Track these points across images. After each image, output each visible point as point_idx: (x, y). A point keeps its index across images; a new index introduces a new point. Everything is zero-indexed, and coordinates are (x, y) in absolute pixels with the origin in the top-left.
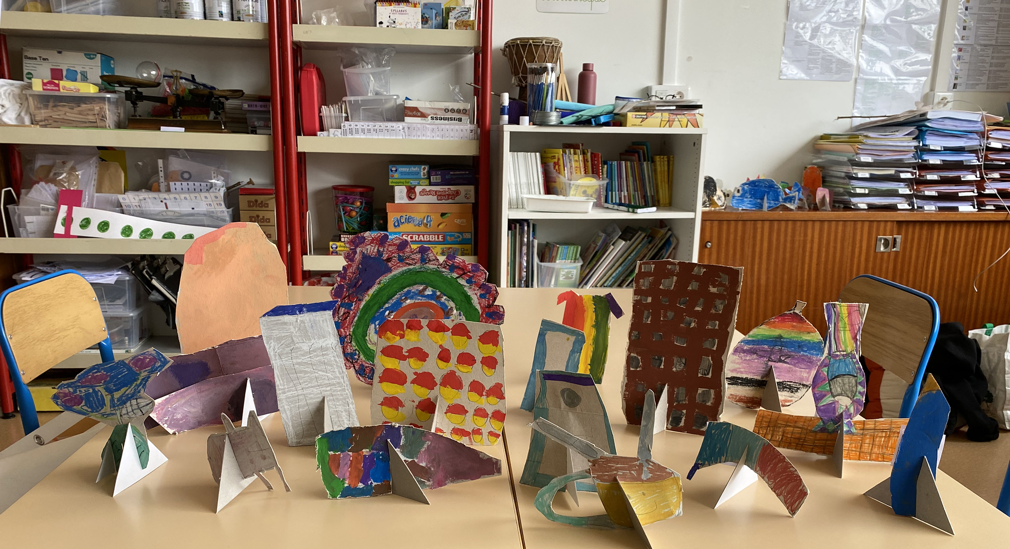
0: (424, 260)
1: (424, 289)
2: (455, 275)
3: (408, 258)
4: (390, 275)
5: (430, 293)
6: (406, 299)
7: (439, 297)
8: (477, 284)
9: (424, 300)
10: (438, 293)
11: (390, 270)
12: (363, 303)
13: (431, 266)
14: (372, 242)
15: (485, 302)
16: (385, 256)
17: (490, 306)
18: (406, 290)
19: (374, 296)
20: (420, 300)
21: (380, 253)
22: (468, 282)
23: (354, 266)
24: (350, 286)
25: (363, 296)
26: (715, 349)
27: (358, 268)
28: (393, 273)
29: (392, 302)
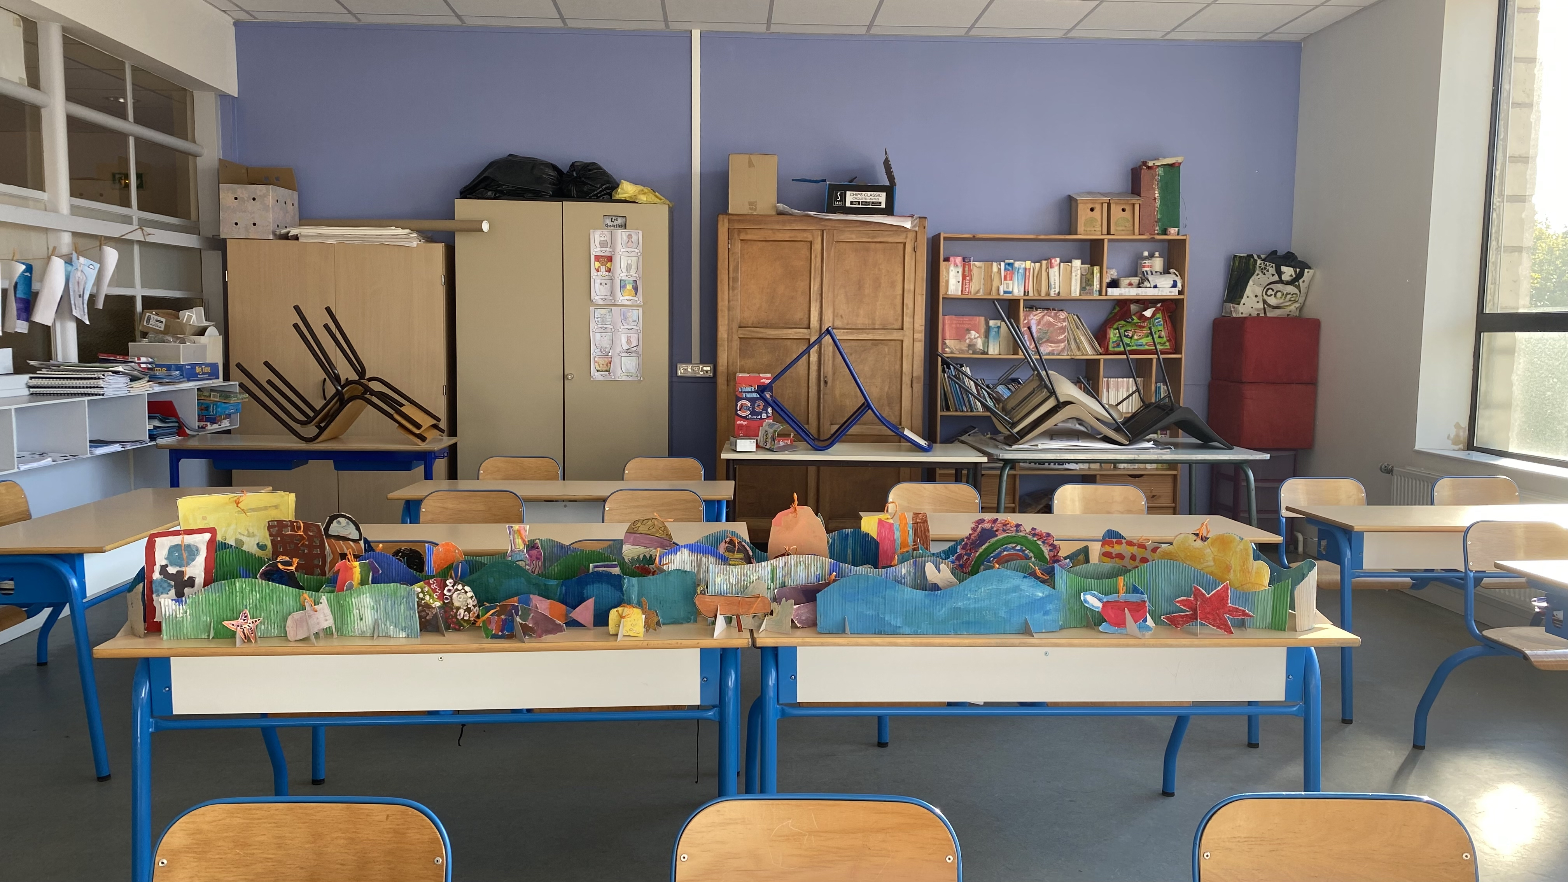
0: (1017, 531)
1: (1016, 546)
2: (1035, 539)
3: (1008, 529)
4: (996, 538)
5: (1019, 548)
6: (1004, 551)
7: (1024, 550)
8: (1048, 543)
9: (1015, 552)
10: (1024, 548)
11: (997, 536)
12: (978, 553)
13: (1021, 534)
14: (988, 522)
15: (1052, 554)
16: (995, 529)
17: (1054, 556)
18: (1004, 546)
19: (985, 549)
20: (1012, 552)
21: (992, 527)
22: (1043, 542)
23: (976, 534)
24: (972, 544)
25: (978, 549)
26: (320, 564)
27: (978, 535)
28: (998, 537)
29: (995, 553)
